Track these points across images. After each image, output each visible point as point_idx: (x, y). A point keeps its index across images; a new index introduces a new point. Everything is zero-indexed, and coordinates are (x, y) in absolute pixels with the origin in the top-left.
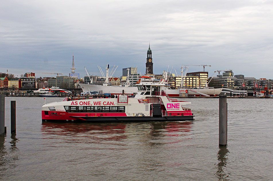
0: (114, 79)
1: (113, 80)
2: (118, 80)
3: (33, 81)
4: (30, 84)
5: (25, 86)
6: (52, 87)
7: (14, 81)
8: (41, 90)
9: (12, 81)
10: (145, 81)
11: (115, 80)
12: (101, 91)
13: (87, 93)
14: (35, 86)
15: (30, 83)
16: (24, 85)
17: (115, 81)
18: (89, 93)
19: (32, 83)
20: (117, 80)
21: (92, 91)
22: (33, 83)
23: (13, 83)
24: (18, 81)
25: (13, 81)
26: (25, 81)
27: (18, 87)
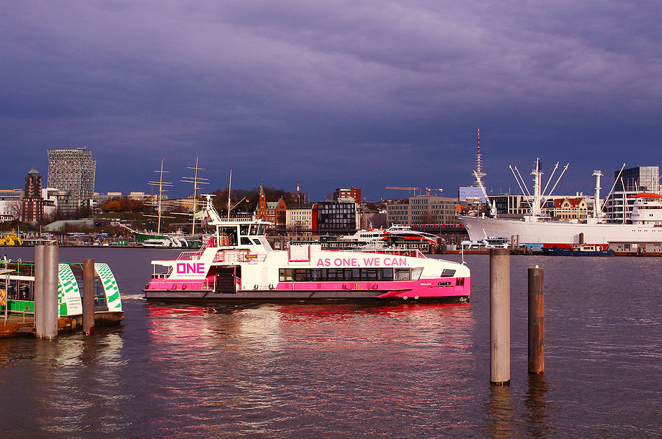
0: (568, 203)
1: (566, 205)
2: (583, 205)
3: (349, 212)
4: (340, 219)
5: (328, 223)
6: (393, 227)
7: (301, 211)
8: (362, 234)
9: (296, 211)
10: (647, 208)
11: (571, 203)
12: (515, 238)
13: (478, 242)
14: (354, 223)
15: (342, 217)
16: (327, 221)
17: (574, 206)
18: (484, 241)
19: (345, 216)
20: (578, 204)
21: (492, 238)
22: (349, 216)
23: (299, 215)
24: (311, 211)
25: (299, 211)
26: (328, 209)
27: (310, 227)
